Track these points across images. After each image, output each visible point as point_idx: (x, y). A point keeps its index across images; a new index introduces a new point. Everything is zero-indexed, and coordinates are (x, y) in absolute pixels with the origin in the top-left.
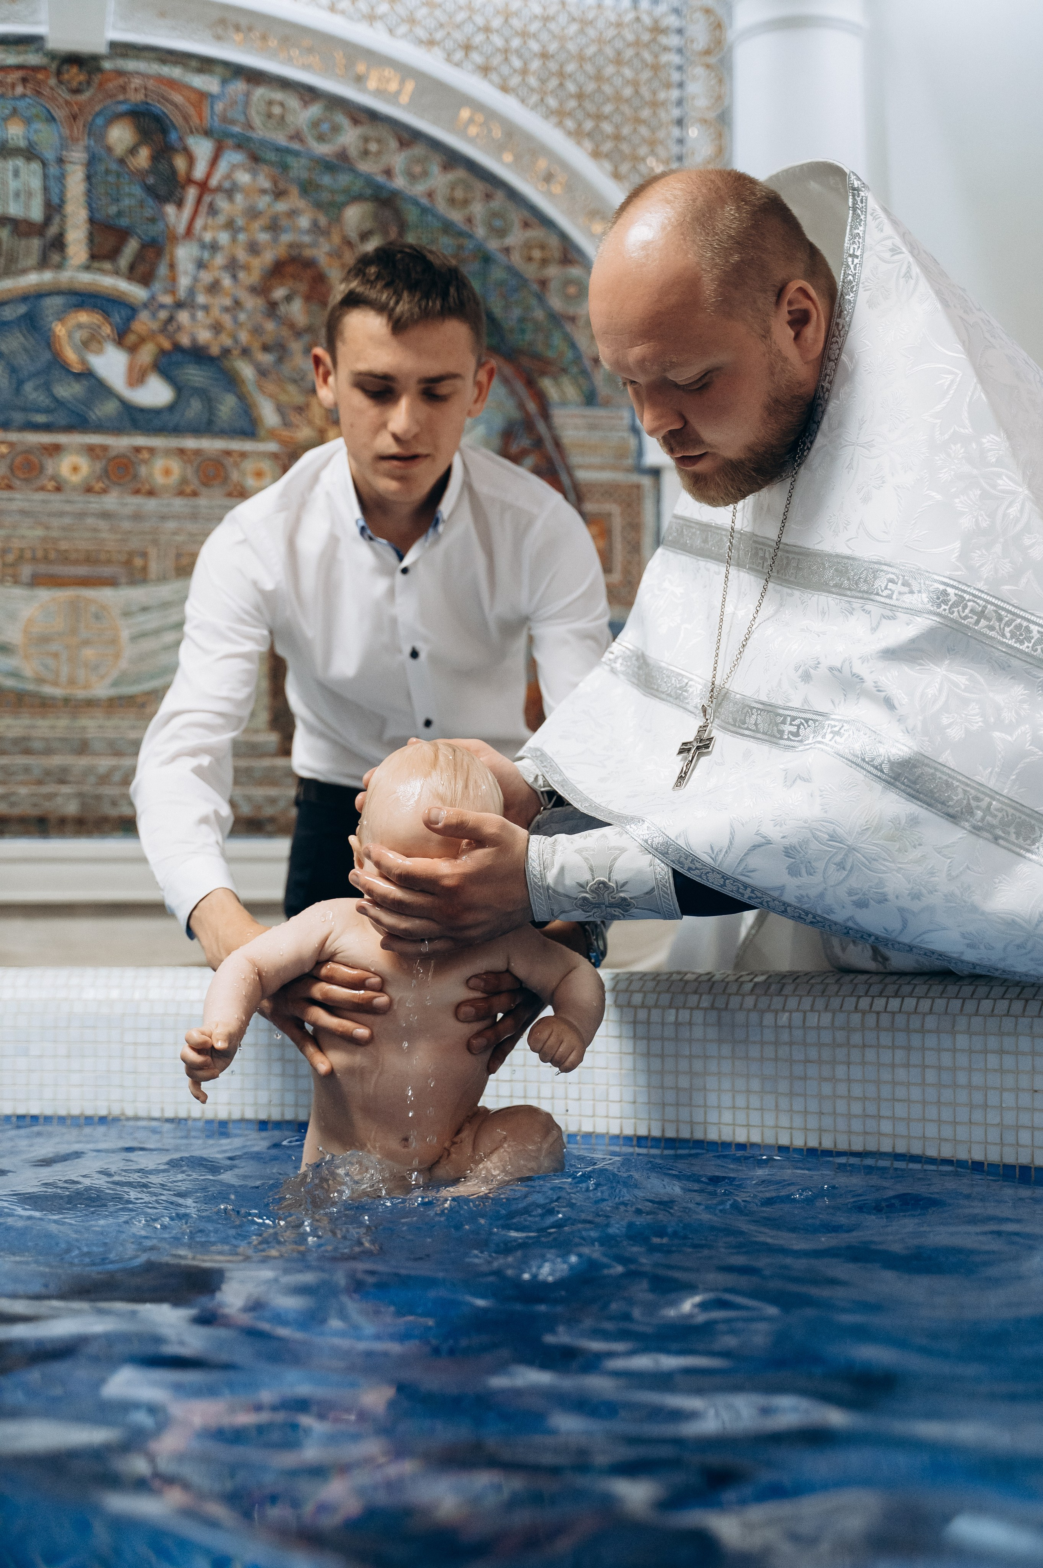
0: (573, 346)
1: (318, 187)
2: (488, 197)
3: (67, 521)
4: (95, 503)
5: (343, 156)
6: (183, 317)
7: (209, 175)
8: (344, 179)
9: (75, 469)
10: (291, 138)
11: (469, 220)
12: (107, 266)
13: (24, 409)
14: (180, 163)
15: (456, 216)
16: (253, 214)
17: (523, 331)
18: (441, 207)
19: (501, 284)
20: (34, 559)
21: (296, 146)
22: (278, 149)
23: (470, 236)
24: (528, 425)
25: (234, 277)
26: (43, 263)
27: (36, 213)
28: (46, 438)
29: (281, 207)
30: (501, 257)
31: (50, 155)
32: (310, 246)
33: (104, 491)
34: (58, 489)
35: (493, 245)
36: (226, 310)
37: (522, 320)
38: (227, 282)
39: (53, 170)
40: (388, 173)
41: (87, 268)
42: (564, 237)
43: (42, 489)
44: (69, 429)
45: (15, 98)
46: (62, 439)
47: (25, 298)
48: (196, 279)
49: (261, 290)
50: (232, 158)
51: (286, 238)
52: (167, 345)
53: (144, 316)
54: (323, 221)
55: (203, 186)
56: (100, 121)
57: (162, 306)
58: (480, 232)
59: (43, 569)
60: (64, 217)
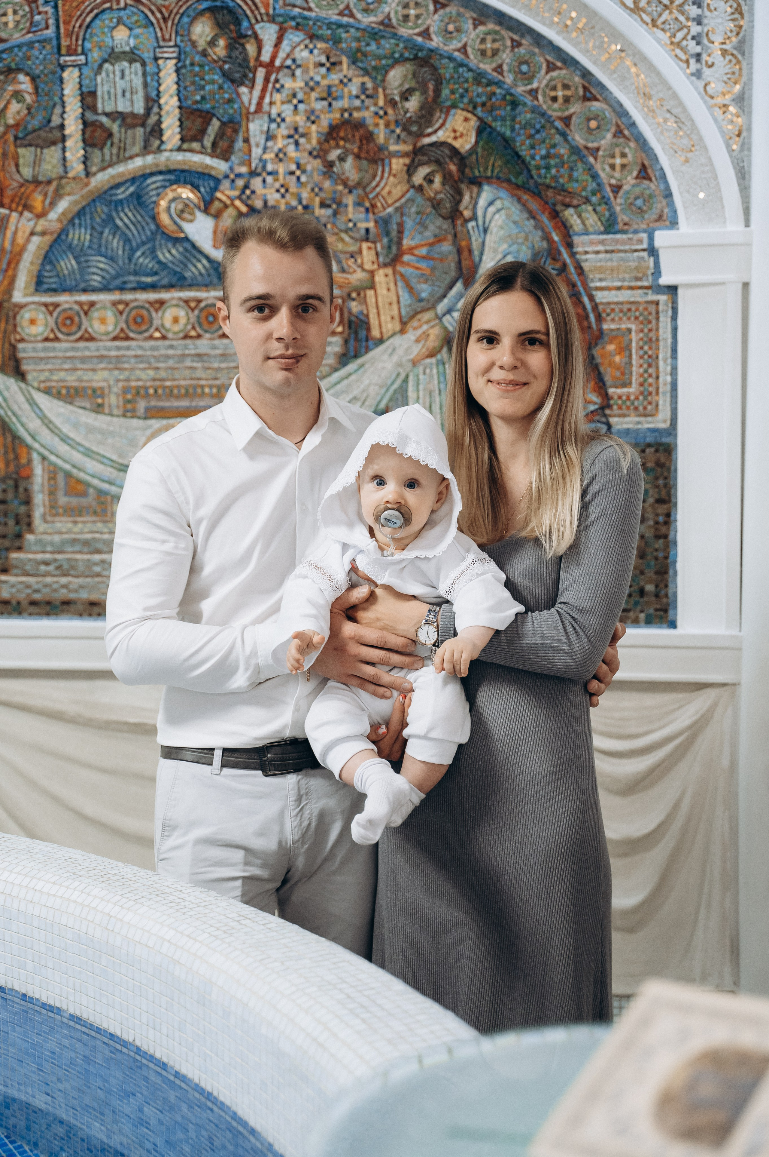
0: (595, 177)
1: (365, 55)
2: (516, 44)
3: (171, 363)
4: (193, 347)
5: (386, 23)
6: (256, 183)
7: (274, 57)
8: (387, 45)
9: (176, 320)
10: (341, 14)
11: (499, 69)
12: (195, 145)
13: (136, 273)
14: (251, 48)
15: (487, 67)
16: (311, 87)
17: (548, 168)
18: (473, 60)
19: (528, 125)
20: (147, 395)
21: (345, 20)
22: (329, 25)
23: (499, 84)
24: (553, 254)
25: (297, 144)
26: (146, 149)
27: (139, 108)
28: (153, 296)
29: (334, 78)
30: (528, 100)
31: (147, 56)
32: (358, 109)
33: (199, 336)
34: (164, 338)
35: (520, 89)
36: (292, 173)
37: (547, 156)
38: (291, 150)
39: (151, 68)
40: (426, 34)
41: (179, 149)
42: (586, 74)
43: (151, 337)
44: (170, 286)
45: (119, 9)
46: (164, 295)
47: (133, 180)
48: (265, 149)
49: (319, 153)
50: (293, 37)
51: (338, 105)
52: (244, 209)
53: (226, 184)
54: (369, 85)
55: (270, 66)
56: (185, 20)
57: (239, 176)
58: (509, 79)
59: (153, 403)
60: (160, 106)
